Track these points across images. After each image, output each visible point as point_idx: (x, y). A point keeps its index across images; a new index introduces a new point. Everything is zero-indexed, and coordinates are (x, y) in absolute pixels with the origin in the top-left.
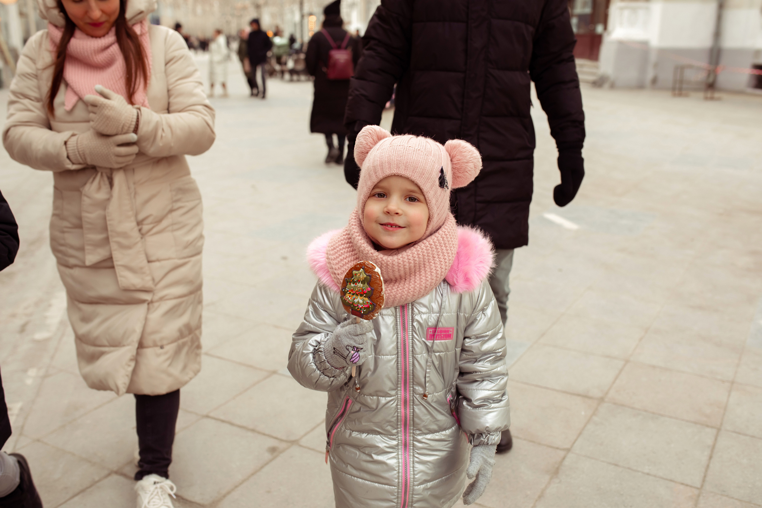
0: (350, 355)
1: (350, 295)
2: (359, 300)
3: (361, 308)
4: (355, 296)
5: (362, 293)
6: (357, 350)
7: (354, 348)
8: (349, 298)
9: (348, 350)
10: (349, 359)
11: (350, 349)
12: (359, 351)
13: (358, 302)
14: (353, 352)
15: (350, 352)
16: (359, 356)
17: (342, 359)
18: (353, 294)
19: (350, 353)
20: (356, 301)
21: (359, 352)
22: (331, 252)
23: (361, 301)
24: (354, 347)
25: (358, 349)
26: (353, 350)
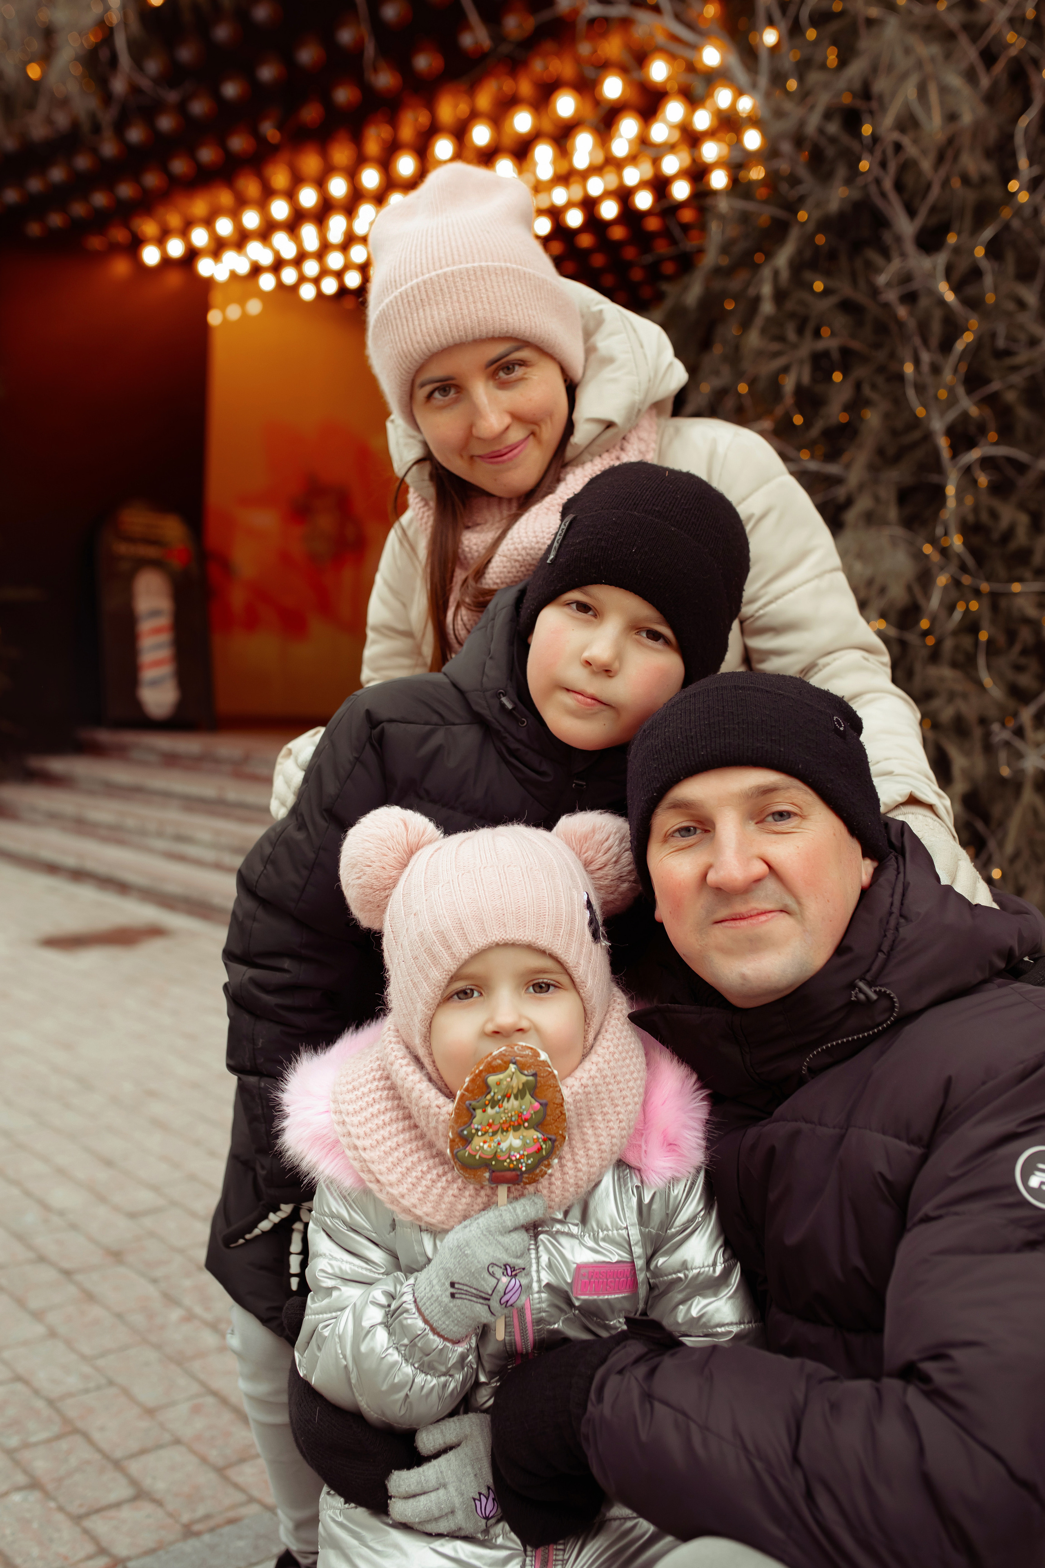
0: (501, 1287)
1: (486, 1137)
2: (513, 1141)
3: (518, 1160)
4: (498, 1137)
5: (517, 1124)
6: (513, 1273)
7: (506, 1269)
8: (482, 1146)
9: (492, 1275)
10: (498, 1299)
11: (498, 1272)
12: (516, 1275)
13: (510, 1148)
14: (505, 1280)
15: (498, 1280)
16: (520, 1285)
17: (479, 1305)
18: (495, 1133)
19: (500, 1283)
20: (504, 1146)
21: (517, 1277)
22: (348, 1097)
23: (517, 1143)
24: (505, 1265)
25: (514, 1270)
26: (505, 1273)
